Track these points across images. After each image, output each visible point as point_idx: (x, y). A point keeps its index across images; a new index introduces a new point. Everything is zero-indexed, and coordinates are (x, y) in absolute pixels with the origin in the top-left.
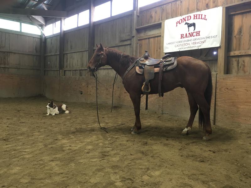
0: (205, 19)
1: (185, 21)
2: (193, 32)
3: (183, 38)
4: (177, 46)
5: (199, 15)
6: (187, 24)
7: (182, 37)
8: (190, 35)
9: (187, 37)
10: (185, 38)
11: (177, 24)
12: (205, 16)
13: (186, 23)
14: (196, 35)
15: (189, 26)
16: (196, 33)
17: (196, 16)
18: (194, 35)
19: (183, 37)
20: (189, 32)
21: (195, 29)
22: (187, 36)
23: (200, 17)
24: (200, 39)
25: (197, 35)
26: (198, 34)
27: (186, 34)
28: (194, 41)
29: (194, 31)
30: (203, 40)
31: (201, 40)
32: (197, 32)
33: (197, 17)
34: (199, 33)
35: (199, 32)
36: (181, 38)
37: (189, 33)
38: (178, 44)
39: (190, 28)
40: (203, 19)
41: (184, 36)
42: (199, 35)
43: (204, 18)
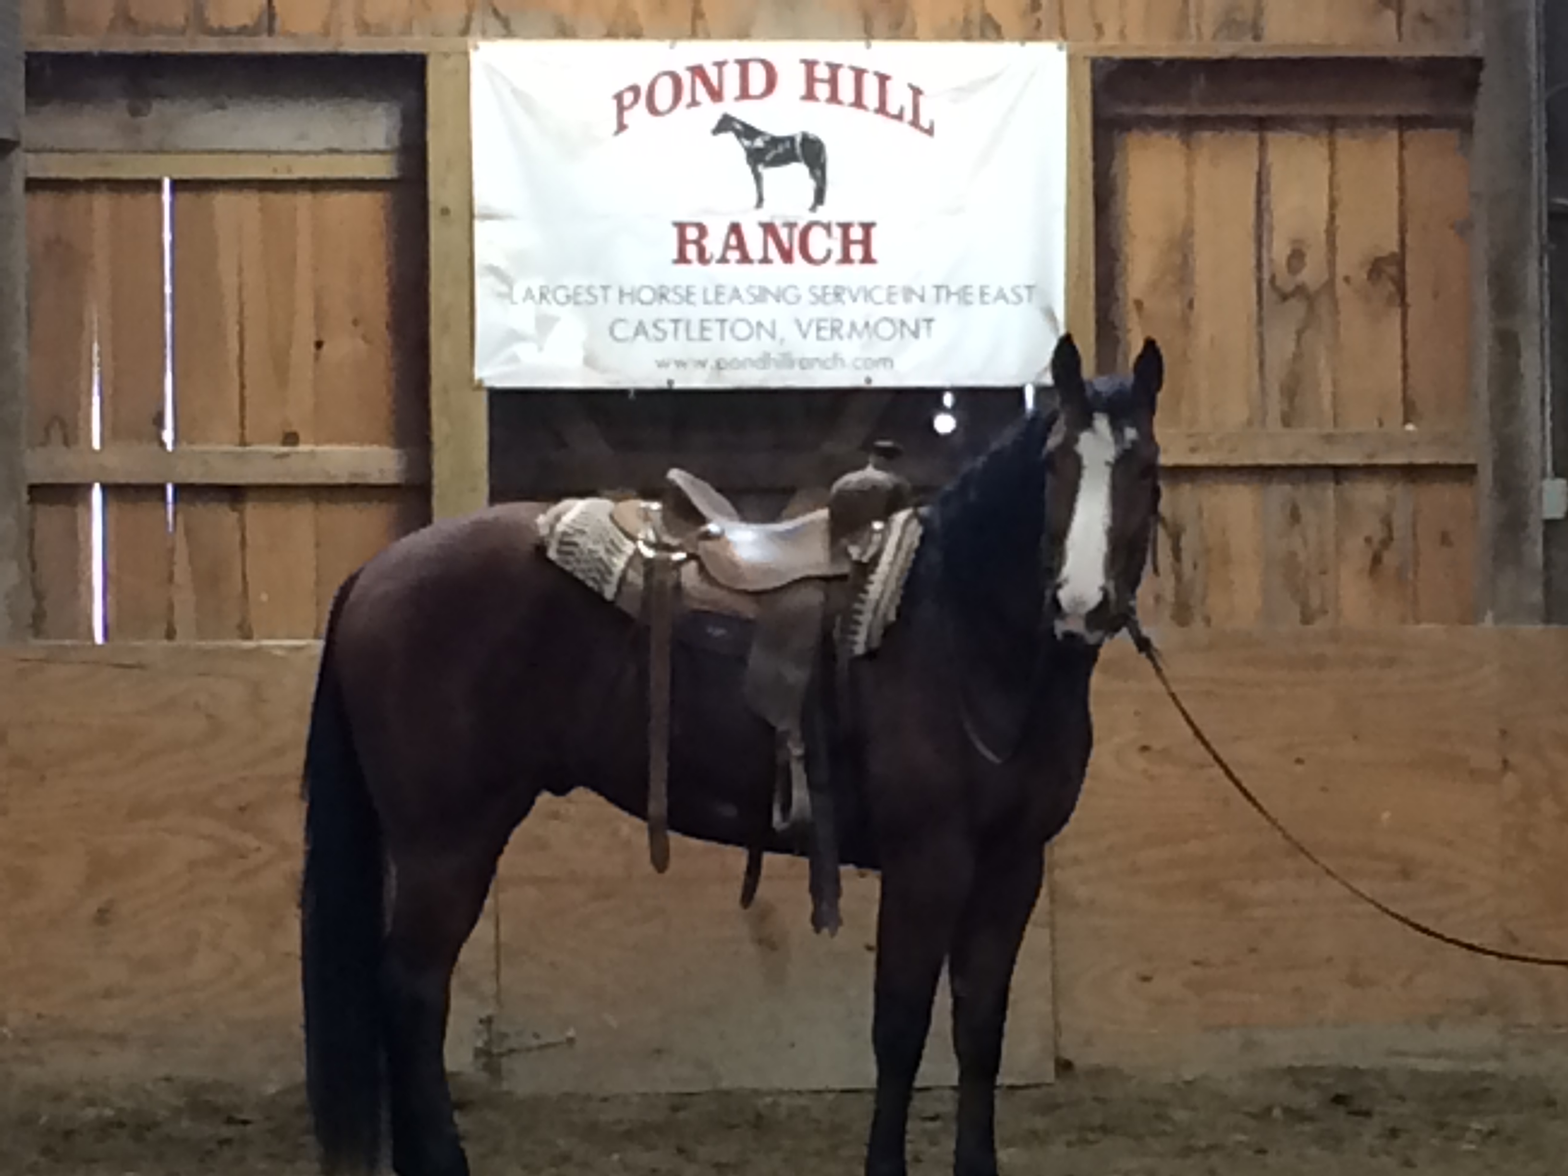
0: (915, 123)
1: (716, 95)
2: (804, 218)
3: (702, 258)
4: (640, 329)
5: (859, 74)
6: (739, 135)
7: (692, 251)
8: (779, 244)
9: (745, 259)
10: (723, 260)
11: (621, 109)
12: (917, 92)
13: (725, 124)
14: (837, 254)
15: (755, 158)
16: (837, 232)
17: (822, 72)
18: (816, 251)
19: (701, 252)
20: (764, 215)
21: (820, 197)
22: (741, 246)
23: (871, 97)
24: (880, 295)
25: (846, 258)
26: (856, 252)
27: (735, 228)
28: (821, 311)
30: (910, 311)
31: (887, 310)
32: (846, 227)
33: (833, 82)
34: (866, 243)
35: (867, 227)
36: (682, 258)
37: (769, 229)
38: (649, 314)
39: (768, 173)
40: (899, 117)
41: (714, 245)
42: (867, 258)
43: (908, 115)
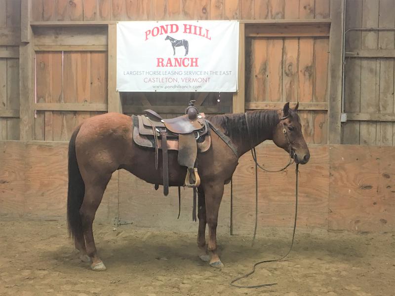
1: (166, 32)
2: (183, 57)
4: (150, 80)
5: (195, 27)
8: (178, 62)
9: (171, 66)
10: (167, 66)
11: (147, 35)
12: (207, 31)
14: (190, 65)
15: (174, 45)
16: (190, 60)
17: (188, 27)
18: (186, 64)
19: (162, 64)
20: (175, 57)
21: (187, 53)
22: (171, 63)
23: (198, 32)
24: (199, 73)
26: (194, 64)
27: (169, 59)
29: (186, 57)
30: (205, 76)
31: (200, 76)
33: (190, 29)
34: (196, 62)
35: (197, 59)
36: (158, 65)
37: (176, 59)
38: (152, 77)
41: (165, 63)
43: (206, 36)
